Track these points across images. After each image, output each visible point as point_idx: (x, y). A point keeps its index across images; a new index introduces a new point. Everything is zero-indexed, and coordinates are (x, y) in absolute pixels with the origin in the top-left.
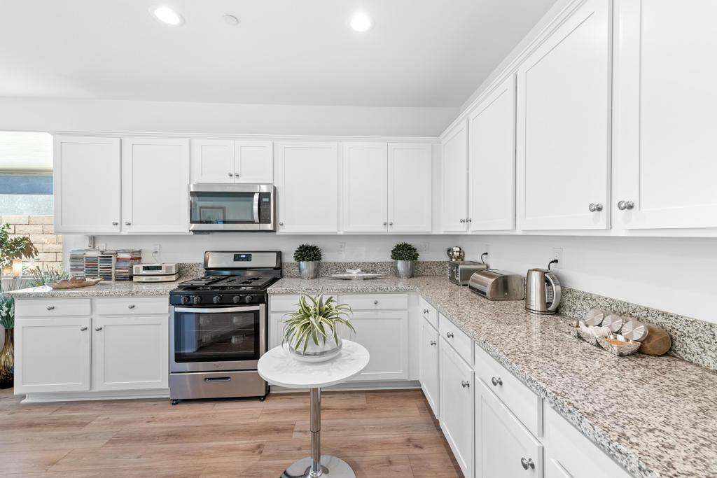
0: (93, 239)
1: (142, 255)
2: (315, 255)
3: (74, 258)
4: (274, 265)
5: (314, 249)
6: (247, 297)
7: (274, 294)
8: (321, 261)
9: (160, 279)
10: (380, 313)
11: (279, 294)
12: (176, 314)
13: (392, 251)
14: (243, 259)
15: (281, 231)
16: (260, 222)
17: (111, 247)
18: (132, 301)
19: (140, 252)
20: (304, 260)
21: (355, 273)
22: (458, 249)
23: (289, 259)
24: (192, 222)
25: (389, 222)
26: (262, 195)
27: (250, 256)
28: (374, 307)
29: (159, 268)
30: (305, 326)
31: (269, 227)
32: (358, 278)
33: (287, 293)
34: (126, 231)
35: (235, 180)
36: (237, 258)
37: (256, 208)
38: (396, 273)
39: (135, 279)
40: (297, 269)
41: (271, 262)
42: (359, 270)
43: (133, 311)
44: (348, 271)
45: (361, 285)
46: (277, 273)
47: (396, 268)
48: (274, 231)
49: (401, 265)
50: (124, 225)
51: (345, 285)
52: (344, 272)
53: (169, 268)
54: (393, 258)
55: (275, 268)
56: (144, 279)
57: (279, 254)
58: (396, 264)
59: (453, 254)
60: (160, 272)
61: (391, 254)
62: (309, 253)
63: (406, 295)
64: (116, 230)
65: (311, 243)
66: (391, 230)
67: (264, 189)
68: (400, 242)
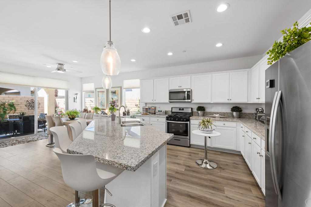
0: (146, 104)
1: (156, 108)
2: (203, 109)
3: (143, 108)
4: (190, 112)
5: (203, 107)
6: (185, 119)
7: (192, 119)
8: (205, 111)
9: (162, 114)
10: (225, 128)
11: (193, 119)
12: (168, 122)
13: (231, 109)
14: (181, 110)
15: (193, 102)
16: (187, 99)
17: (150, 106)
18: (158, 118)
19: (156, 107)
20: (200, 111)
21: (217, 115)
22: (261, 109)
23: (195, 110)
24: (170, 100)
25: (230, 99)
26: (188, 92)
27: (183, 109)
28: (223, 125)
29: (161, 111)
30: (204, 124)
31: (190, 101)
32: (218, 117)
33: (196, 119)
34: (155, 102)
35: (180, 88)
36: (180, 109)
37: (186, 95)
38: (233, 117)
39: (156, 114)
40: (197, 113)
41: (190, 111)
42: (218, 115)
43: (158, 121)
44: (214, 115)
45: (219, 119)
46: (192, 114)
47: (233, 115)
48: (191, 102)
49: (235, 113)
50: (154, 100)
51: (214, 119)
52: (213, 115)
53: (163, 111)
54: (231, 111)
55: (190, 113)
56: (158, 114)
57: (192, 109)
58: (233, 113)
59: (259, 111)
60: (161, 112)
61: (231, 110)
62: (201, 108)
63: (235, 123)
64: (152, 102)
65: (202, 106)
66: (230, 102)
67: (189, 90)
68: (234, 106)
